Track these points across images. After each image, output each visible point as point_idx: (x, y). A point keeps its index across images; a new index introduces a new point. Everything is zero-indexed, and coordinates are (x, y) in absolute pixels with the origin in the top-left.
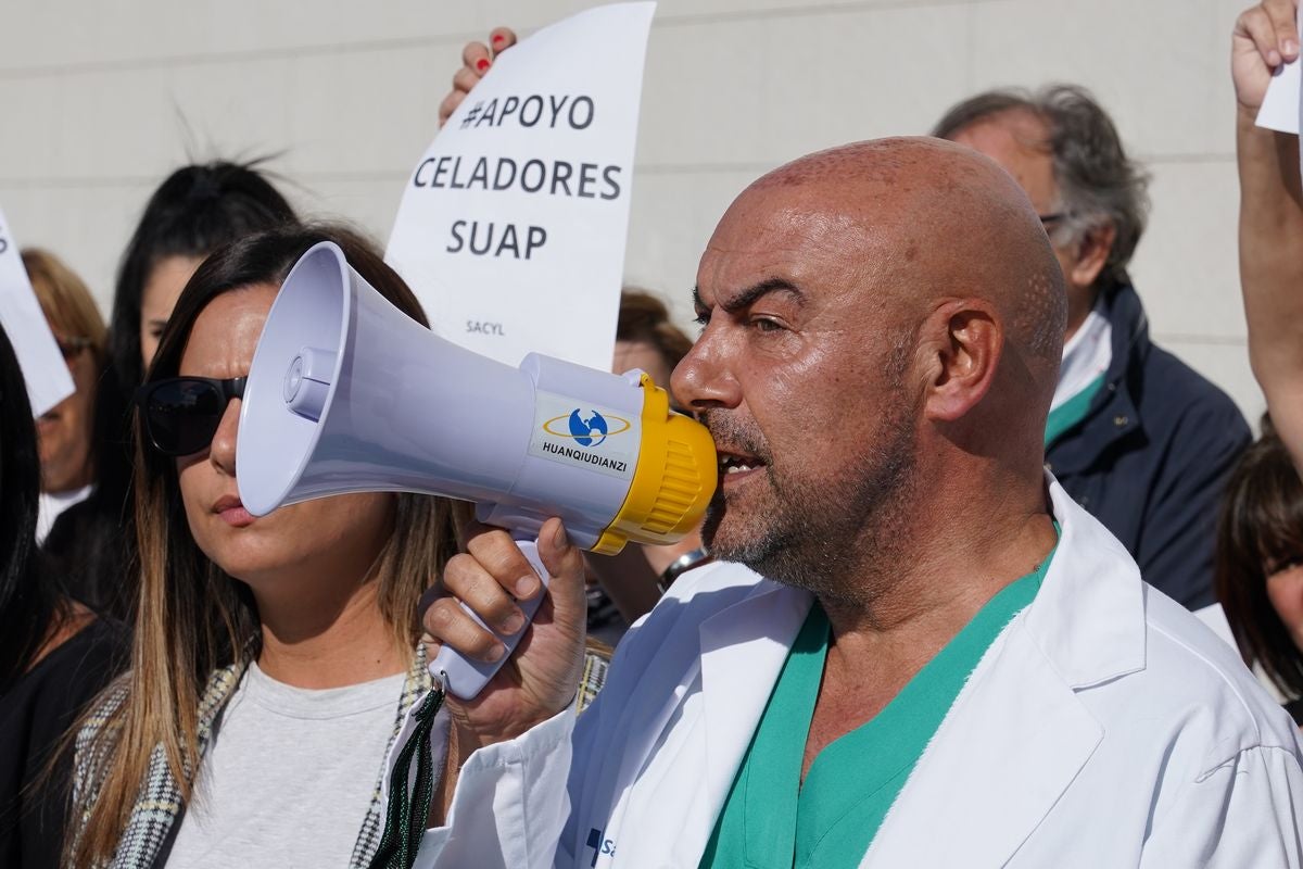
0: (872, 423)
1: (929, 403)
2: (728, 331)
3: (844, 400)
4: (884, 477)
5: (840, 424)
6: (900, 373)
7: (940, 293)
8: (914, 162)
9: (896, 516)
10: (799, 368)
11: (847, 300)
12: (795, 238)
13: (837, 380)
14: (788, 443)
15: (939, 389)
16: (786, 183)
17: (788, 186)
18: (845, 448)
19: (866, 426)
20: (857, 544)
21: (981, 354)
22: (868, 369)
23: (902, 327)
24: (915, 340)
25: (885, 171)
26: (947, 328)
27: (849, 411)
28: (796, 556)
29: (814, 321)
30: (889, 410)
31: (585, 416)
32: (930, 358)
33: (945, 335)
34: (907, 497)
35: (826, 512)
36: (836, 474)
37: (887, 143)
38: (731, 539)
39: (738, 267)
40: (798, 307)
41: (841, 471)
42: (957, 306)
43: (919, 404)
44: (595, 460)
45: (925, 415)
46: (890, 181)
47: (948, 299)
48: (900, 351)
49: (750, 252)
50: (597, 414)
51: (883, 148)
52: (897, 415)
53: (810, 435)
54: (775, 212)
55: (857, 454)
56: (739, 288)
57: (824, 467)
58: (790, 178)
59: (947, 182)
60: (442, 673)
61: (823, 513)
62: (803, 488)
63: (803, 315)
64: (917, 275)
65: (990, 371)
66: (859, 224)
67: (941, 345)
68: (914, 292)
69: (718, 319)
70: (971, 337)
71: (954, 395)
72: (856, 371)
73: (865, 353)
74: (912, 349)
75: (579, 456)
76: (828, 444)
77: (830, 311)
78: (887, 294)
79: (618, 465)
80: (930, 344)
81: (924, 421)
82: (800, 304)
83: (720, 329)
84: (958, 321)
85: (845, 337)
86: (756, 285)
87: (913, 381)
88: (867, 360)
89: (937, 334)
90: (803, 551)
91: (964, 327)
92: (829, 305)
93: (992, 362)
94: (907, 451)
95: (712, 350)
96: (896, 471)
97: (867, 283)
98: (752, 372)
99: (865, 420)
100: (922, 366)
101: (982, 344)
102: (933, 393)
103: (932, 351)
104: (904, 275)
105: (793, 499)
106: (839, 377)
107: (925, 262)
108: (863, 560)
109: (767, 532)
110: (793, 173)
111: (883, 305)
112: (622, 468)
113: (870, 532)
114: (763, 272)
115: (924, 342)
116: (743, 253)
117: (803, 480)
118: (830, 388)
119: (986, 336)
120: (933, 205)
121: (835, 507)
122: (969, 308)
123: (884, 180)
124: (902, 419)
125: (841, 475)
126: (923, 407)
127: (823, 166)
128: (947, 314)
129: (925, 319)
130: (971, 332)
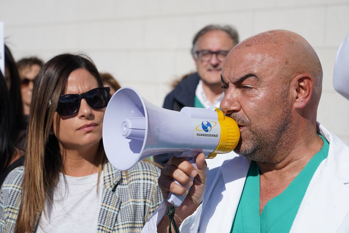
0: (280, 112)
1: (295, 104)
2: (235, 90)
3: (272, 107)
4: (284, 127)
5: (271, 113)
6: (286, 97)
7: (295, 73)
8: (280, 37)
9: (287, 138)
10: (258, 98)
11: (271, 78)
12: (253, 62)
13: (270, 101)
14: (257, 120)
15: (297, 100)
16: (246, 46)
17: (247, 47)
18: (273, 120)
19: (278, 113)
20: (277, 147)
21: (308, 88)
22: (278, 97)
23: (286, 83)
24: (289, 87)
25: (274, 40)
26: (298, 83)
27: (273, 109)
28: (260, 152)
29: (261, 85)
30: (284, 108)
31: (205, 123)
32: (294, 91)
33: (297, 84)
34: (290, 132)
35: (268, 138)
36: (270, 127)
37: (271, 32)
38: (243, 148)
39: (238, 71)
40: (257, 81)
41: (272, 126)
42: (300, 76)
43: (292, 105)
44: (210, 135)
45: (294, 108)
46: (276, 43)
47: (298, 74)
48: (286, 90)
49: (241, 67)
50: (208, 122)
51: (270, 34)
52: (286, 109)
53: (263, 117)
54: (246, 55)
55: (276, 121)
56: (238, 77)
57: (267, 126)
58: (247, 45)
59: (291, 41)
60: (172, 201)
61: (267, 138)
62: (261, 132)
63: (258, 83)
64: (289, 68)
65: (310, 93)
66: (271, 56)
67: (296, 88)
68: (288, 73)
69: (231, 87)
70: (304, 84)
71: (302, 101)
72: (275, 98)
73: (277, 92)
74: (289, 89)
75: (206, 135)
76: (268, 119)
77: (266, 82)
78: (281, 75)
79: (216, 135)
80: (293, 87)
81: (293, 109)
82: (257, 80)
83: (232, 90)
84: (301, 80)
85: (271, 88)
86: (244, 76)
87: (290, 99)
88: (277, 94)
89: (295, 84)
90: (262, 150)
91: (302, 82)
92: (266, 80)
93: (311, 90)
94: (290, 119)
95: (231, 96)
96: (287, 125)
97: (276, 73)
98: (244, 101)
99: (278, 111)
100: (292, 94)
101: (308, 86)
102: (295, 101)
103: (294, 89)
104: (285, 69)
105: (259, 135)
106: (270, 100)
107: (290, 65)
108: (278, 152)
109: (253, 145)
110: (248, 43)
111: (281, 78)
112: (217, 136)
113: (281, 143)
114: (245, 72)
115: (292, 87)
116: (238, 67)
117: (261, 130)
118: (268, 103)
119: (308, 84)
120: (290, 48)
121: (271, 137)
122: (304, 76)
123: (274, 42)
124: (287, 110)
125: (272, 128)
126: (293, 106)
127: (256, 41)
128: (298, 79)
129: (292, 80)
130: (304, 83)
